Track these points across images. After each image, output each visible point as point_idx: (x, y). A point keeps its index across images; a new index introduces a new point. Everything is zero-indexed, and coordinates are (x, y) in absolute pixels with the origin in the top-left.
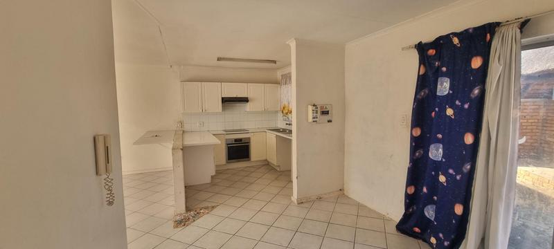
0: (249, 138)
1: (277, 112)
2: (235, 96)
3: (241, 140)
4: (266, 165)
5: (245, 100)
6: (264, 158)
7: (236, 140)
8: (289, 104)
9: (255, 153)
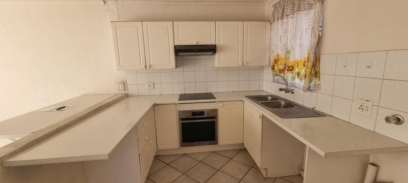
0: (216, 111)
1: (262, 68)
2: (195, 43)
3: (202, 113)
4: (241, 150)
5: (211, 49)
6: (240, 141)
7: (194, 113)
8: (288, 52)
9: (226, 134)
